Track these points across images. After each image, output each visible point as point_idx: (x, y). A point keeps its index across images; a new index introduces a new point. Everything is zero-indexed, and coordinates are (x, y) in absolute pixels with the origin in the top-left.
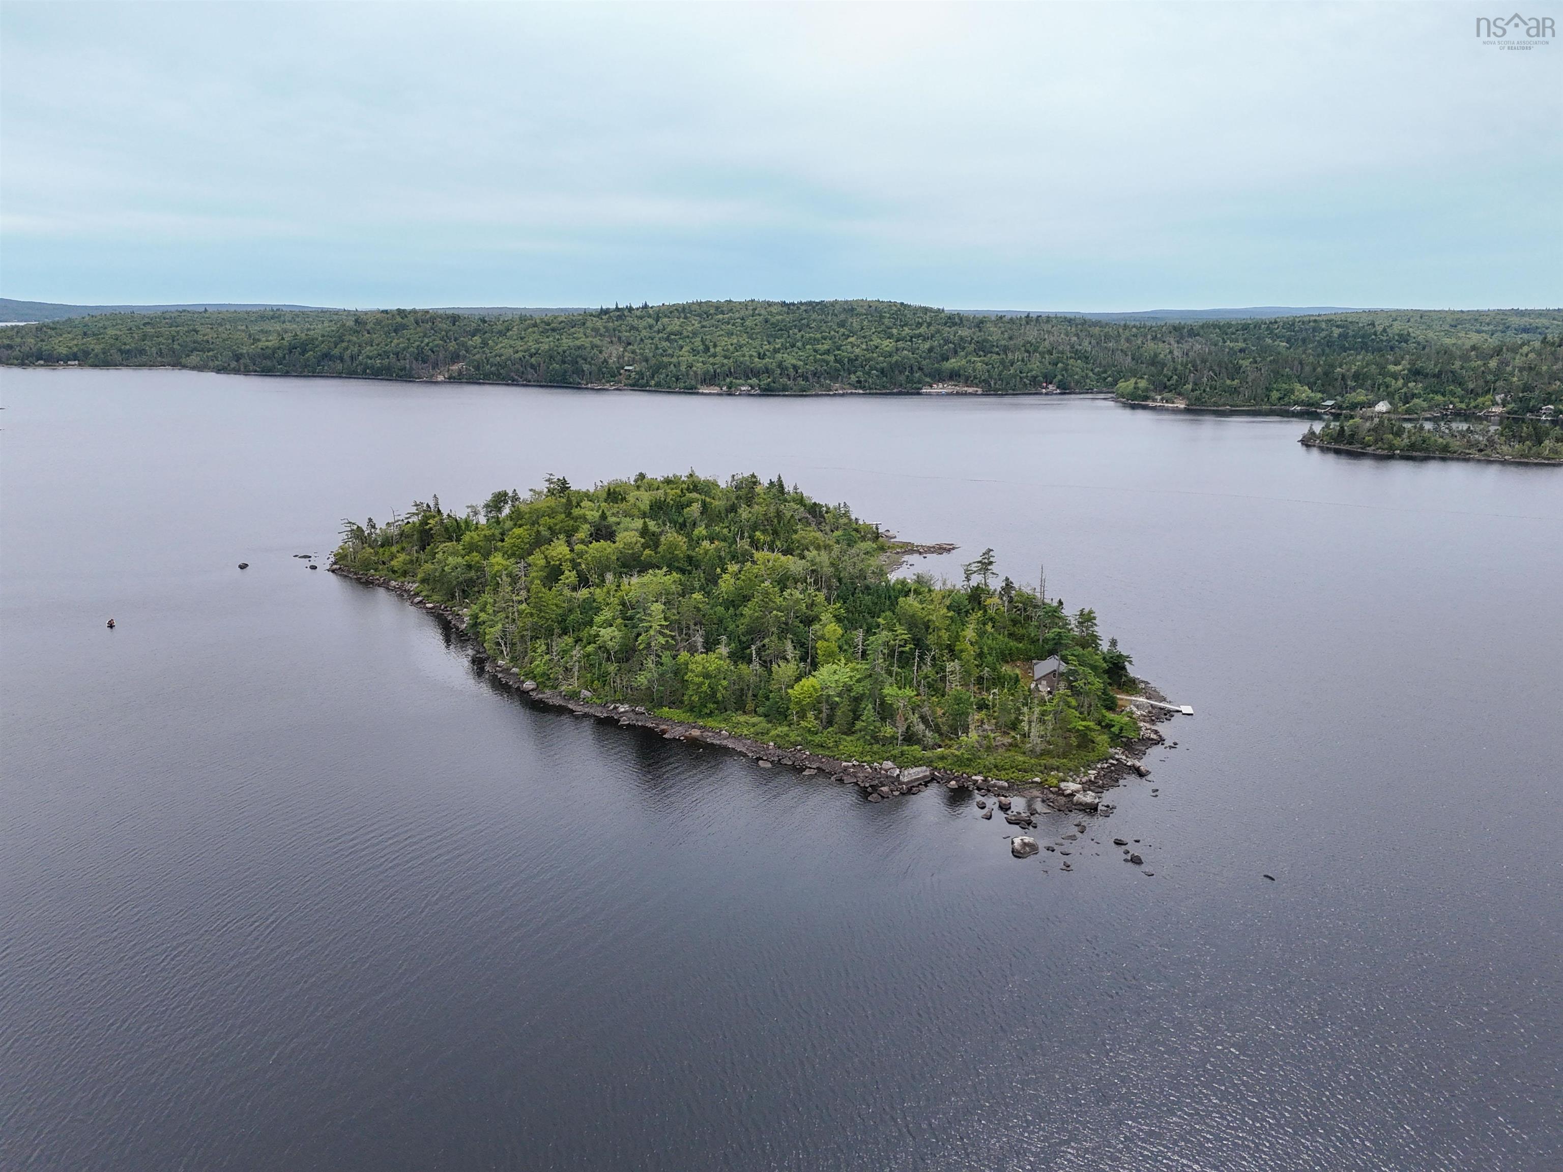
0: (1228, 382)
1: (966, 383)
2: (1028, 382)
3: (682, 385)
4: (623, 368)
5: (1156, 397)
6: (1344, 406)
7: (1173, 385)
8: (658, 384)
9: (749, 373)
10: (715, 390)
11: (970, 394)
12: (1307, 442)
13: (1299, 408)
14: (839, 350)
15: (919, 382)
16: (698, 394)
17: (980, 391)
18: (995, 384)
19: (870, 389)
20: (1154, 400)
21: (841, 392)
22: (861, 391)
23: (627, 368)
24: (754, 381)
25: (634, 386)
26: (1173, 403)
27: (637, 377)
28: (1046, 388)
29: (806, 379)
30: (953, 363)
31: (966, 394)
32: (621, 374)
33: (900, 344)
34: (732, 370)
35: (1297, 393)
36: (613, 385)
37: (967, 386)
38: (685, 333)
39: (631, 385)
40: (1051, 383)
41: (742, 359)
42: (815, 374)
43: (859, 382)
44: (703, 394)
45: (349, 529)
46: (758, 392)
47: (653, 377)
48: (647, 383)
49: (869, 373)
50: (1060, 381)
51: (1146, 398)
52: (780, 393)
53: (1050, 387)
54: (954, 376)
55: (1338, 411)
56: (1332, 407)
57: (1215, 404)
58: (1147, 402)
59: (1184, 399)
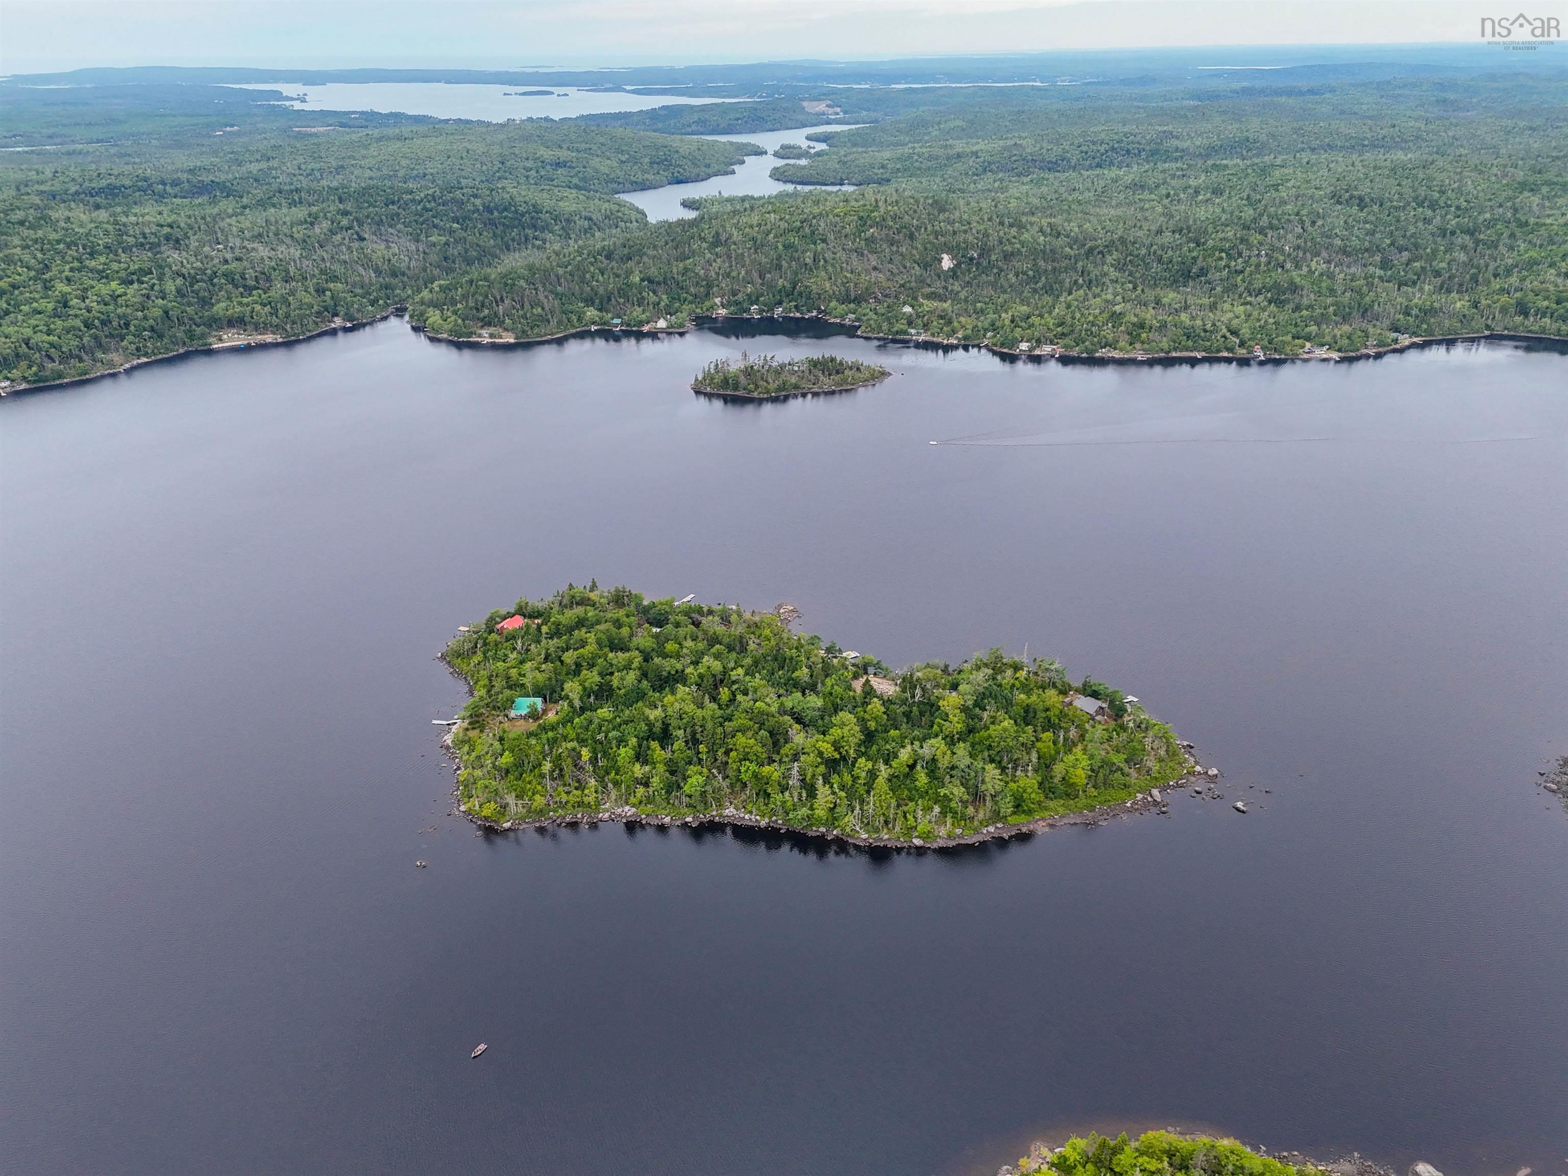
1: (258, 331)
5: (482, 333)
6: (632, 323)
7: (485, 317)
13: (596, 328)
15: (202, 336)
17: (280, 339)
18: (292, 328)
20: (480, 336)
21: (127, 366)
22: (145, 360)
24: (11, 373)
26: (502, 338)
31: (266, 344)
40: (337, 317)
50: (347, 314)
51: (470, 334)
53: (338, 321)
54: (234, 322)
55: (629, 328)
56: (622, 324)
57: (539, 335)
58: (474, 339)
59: (507, 331)
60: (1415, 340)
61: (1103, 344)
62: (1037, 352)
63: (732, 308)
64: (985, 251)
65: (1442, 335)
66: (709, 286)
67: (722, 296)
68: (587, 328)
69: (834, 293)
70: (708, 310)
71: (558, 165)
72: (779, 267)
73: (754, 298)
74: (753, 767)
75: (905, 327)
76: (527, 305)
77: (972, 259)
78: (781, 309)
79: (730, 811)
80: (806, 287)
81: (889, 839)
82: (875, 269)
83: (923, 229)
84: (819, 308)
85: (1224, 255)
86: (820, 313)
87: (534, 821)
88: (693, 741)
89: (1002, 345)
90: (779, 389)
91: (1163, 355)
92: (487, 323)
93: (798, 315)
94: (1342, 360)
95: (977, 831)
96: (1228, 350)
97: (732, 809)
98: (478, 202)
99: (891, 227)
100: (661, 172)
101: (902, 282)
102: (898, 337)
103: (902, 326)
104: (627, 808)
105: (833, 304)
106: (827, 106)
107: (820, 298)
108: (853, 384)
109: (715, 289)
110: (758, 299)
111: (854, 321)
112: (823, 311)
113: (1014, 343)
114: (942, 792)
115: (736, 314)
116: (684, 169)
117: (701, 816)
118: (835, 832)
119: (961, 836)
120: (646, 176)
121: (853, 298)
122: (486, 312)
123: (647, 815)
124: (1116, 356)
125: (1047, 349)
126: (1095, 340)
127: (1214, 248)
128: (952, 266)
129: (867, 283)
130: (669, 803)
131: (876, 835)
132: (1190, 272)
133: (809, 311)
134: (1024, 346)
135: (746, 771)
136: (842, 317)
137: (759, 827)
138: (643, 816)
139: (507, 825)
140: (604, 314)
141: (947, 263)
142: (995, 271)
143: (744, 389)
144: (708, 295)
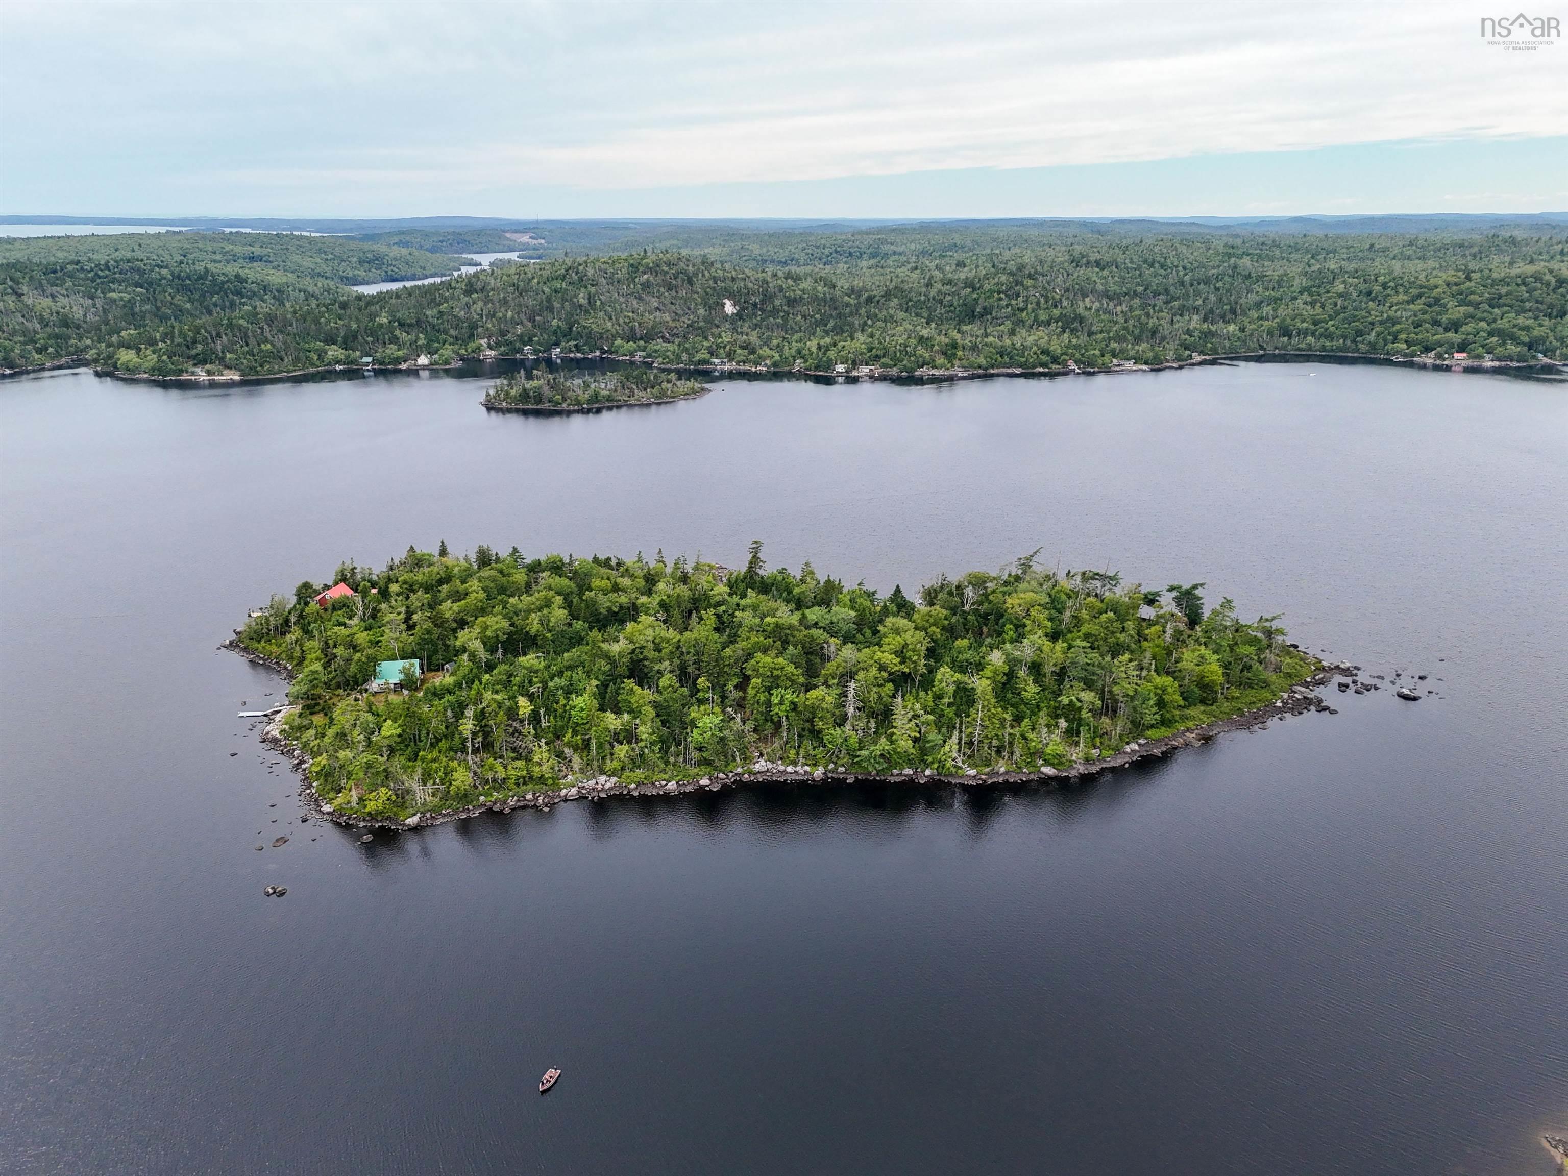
5: (196, 371)
6: (387, 361)
7: (198, 354)
12: (490, 406)
13: (341, 367)
20: (193, 374)
26: (222, 375)
51: (180, 372)
55: (382, 367)
56: (373, 363)
57: (270, 372)
58: (185, 377)
59: (229, 367)
60: (1207, 357)
61: (920, 364)
62: (855, 373)
63: (502, 349)
64: (768, 297)
65: (1225, 353)
66: (473, 327)
67: (489, 338)
68: (330, 368)
69: (617, 333)
70: (473, 352)
71: (252, 259)
72: (550, 309)
73: (526, 339)
74: (789, 696)
75: (707, 356)
76: (252, 341)
77: (755, 305)
78: (558, 350)
79: (761, 765)
80: (585, 327)
81: (1006, 773)
82: (657, 309)
83: (700, 275)
84: (603, 349)
85: (1003, 296)
86: (604, 353)
87: (456, 812)
88: (684, 676)
89: (817, 368)
90: (589, 401)
91: (981, 371)
92: (201, 361)
93: (579, 355)
94: (1153, 370)
95: (1118, 751)
96: (1043, 365)
97: (763, 762)
98: (164, 272)
99: (667, 272)
100: (373, 270)
101: (689, 322)
102: (701, 367)
103: (703, 356)
104: (602, 779)
105: (618, 342)
106: (531, 238)
107: (602, 338)
108: (673, 397)
109: (480, 330)
110: (530, 340)
111: (645, 358)
112: (606, 352)
113: (829, 365)
114: (1065, 700)
115: (507, 354)
116: (398, 268)
117: (721, 775)
118: (928, 772)
119: (1100, 759)
120: (356, 272)
121: (638, 337)
122: (200, 347)
123: (638, 784)
124: (937, 373)
125: (865, 369)
126: (912, 359)
127: (992, 292)
128: (735, 311)
129: (651, 323)
130: (667, 763)
131: (987, 770)
132: (973, 312)
133: (591, 352)
134: (840, 368)
135: (781, 703)
136: (632, 354)
137: (814, 780)
138: (633, 786)
139: (413, 821)
140: (351, 352)
141: (729, 308)
142: (782, 314)
143: (550, 402)
144: (471, 336)
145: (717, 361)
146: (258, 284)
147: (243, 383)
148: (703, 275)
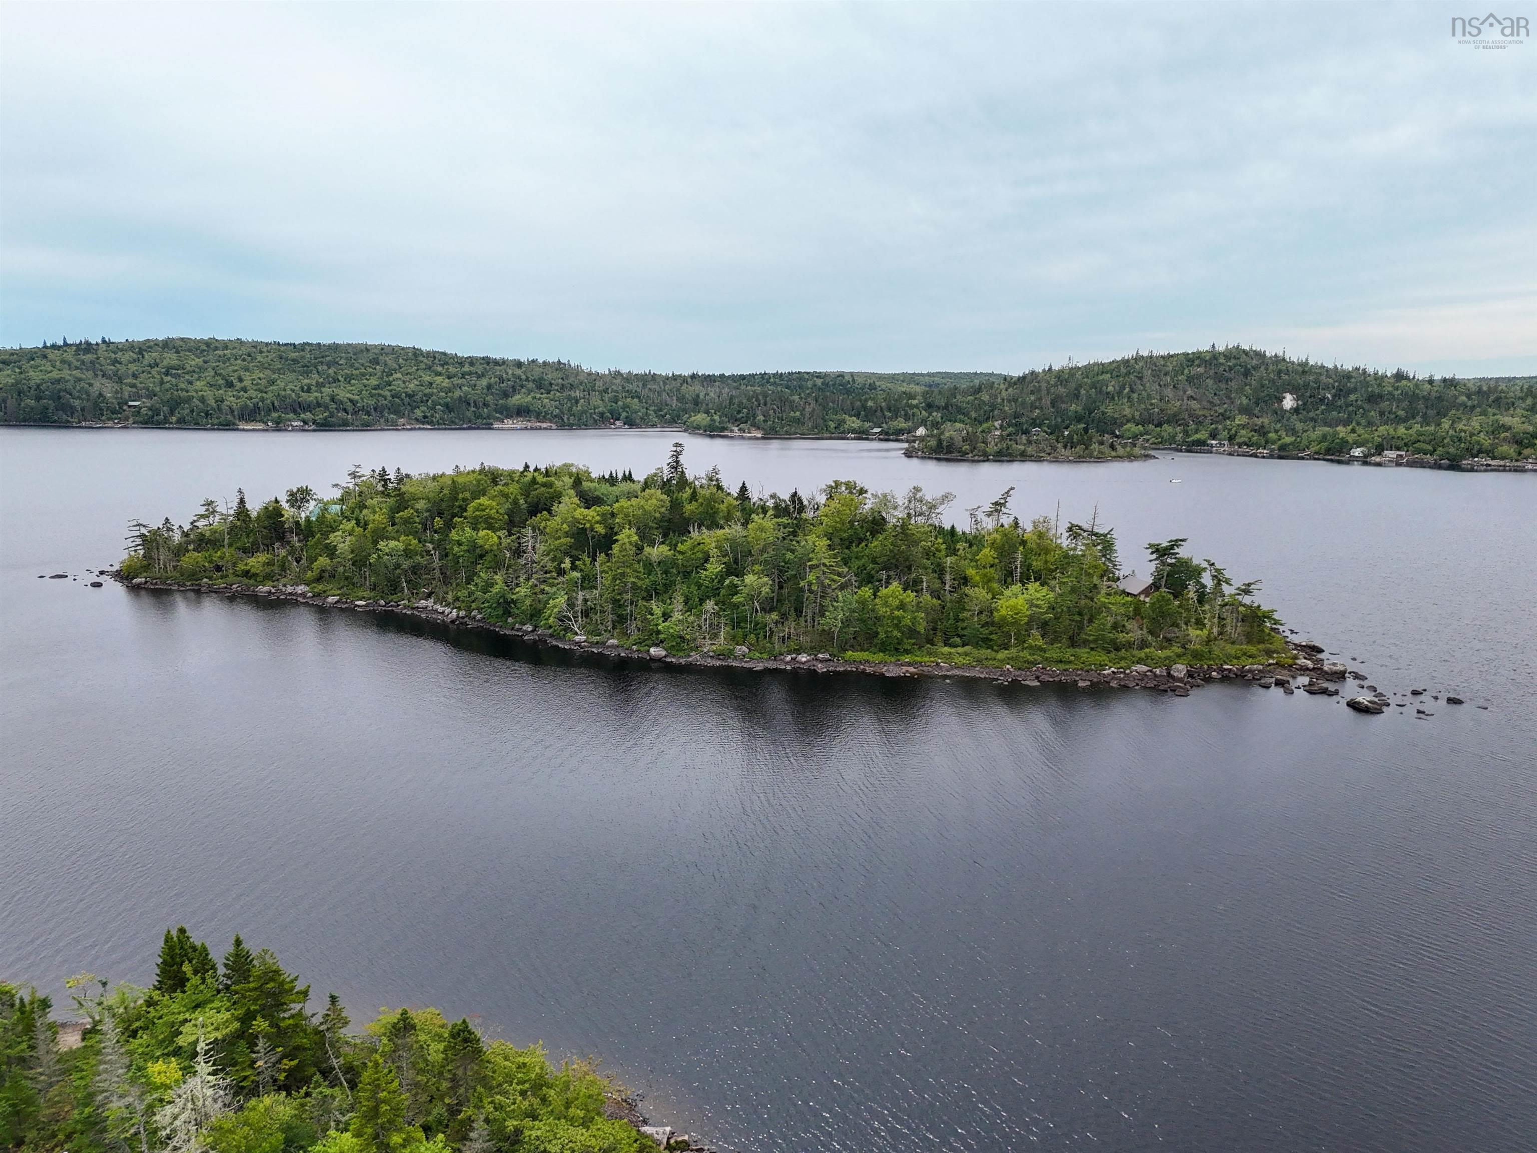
0: (792, 414)
1: (537, 419)
2: (597, 418)
3: (216, 421)
4: (126, 403)
5: (733, 428)
6: (891, 432)
7: (743, 417)
8: (179, 421)
9: (298, 408)
10: (260, 426)
11: (545, 429)
12: (909, 454)
13: (853, 435)
14: (390, 386)
15: (488, 417)
16: (238, 430)
17: (554, 426)
18: (568, 419)
19: (439, 424)
20: (732, 431)
21: (408, 427)
22: (429, 427)
23: (131, 403)
24: (308, 416)
25: (146, 423)
26: (749, 433)
27: (150, 413)
28: (614, 424)
29: (368, 414)
30: (517, 399)
31: (540, 429)
32: (124, 411)
33: (456, 381)
34: (276, 404)
35: (848, 423)
36: (118, 423)
37: (539, 422)
38: (188, 368)
39: (141, 423)
40: (618, 419)
41: (283, 393)
42: (375, 409)
43: (425, 417)
44: (244, 430)
45: (138, 533)
46: (313, 427)
47: (172, 413)
48: (165, 419)
49: (433, 408)
50: (627, 418)
51: (724, 429)
52: (341, 428)
53: (618, 423)
54: (522, 412)
55: (886, 437)
56: (880, 433)
57: (788, 433)
58: (726, 433)
59: (759, 428)
62: (1376, 458)
64: (1343, 392)
66: (993, 407)
67: (1003, 420)
68: (843, 435)
72: (1077, 396)
75: (1204, 438)
79: (426, 602)
80: (1103, 413)
82: (1190, 398)
89: (1328, 451)
97: (430, 601)
99: (1223, 365)
103: (1201, 436)
107: (1115, 423)
109: (996, 412)
110: (1042, 422)
113: (1342, 448)
121: (1156, 422)
124: (1495, 463)
125: (1393, 454)
128: (1295, 405)
134: (1357, 452)
139: (138, 581)
140: (865, 423)
141: (1289, 402)
144: (987, 419)
145: (1214, 442)
146: (884, 391)
147: (763, 438)
148: (1267, 369)
